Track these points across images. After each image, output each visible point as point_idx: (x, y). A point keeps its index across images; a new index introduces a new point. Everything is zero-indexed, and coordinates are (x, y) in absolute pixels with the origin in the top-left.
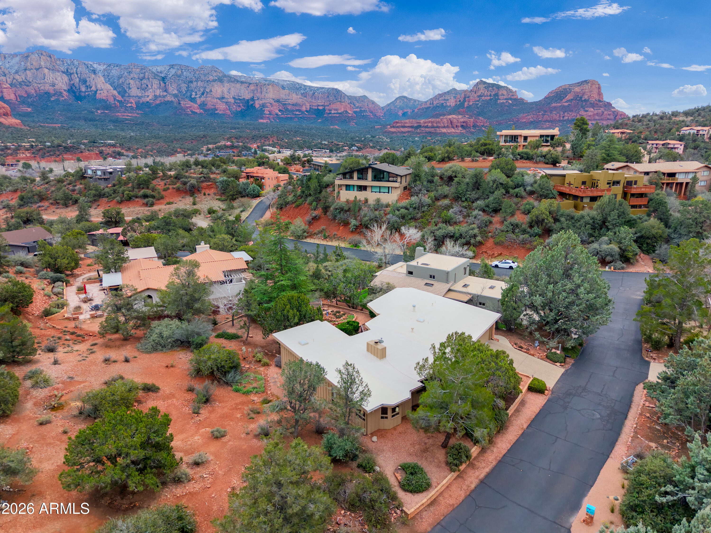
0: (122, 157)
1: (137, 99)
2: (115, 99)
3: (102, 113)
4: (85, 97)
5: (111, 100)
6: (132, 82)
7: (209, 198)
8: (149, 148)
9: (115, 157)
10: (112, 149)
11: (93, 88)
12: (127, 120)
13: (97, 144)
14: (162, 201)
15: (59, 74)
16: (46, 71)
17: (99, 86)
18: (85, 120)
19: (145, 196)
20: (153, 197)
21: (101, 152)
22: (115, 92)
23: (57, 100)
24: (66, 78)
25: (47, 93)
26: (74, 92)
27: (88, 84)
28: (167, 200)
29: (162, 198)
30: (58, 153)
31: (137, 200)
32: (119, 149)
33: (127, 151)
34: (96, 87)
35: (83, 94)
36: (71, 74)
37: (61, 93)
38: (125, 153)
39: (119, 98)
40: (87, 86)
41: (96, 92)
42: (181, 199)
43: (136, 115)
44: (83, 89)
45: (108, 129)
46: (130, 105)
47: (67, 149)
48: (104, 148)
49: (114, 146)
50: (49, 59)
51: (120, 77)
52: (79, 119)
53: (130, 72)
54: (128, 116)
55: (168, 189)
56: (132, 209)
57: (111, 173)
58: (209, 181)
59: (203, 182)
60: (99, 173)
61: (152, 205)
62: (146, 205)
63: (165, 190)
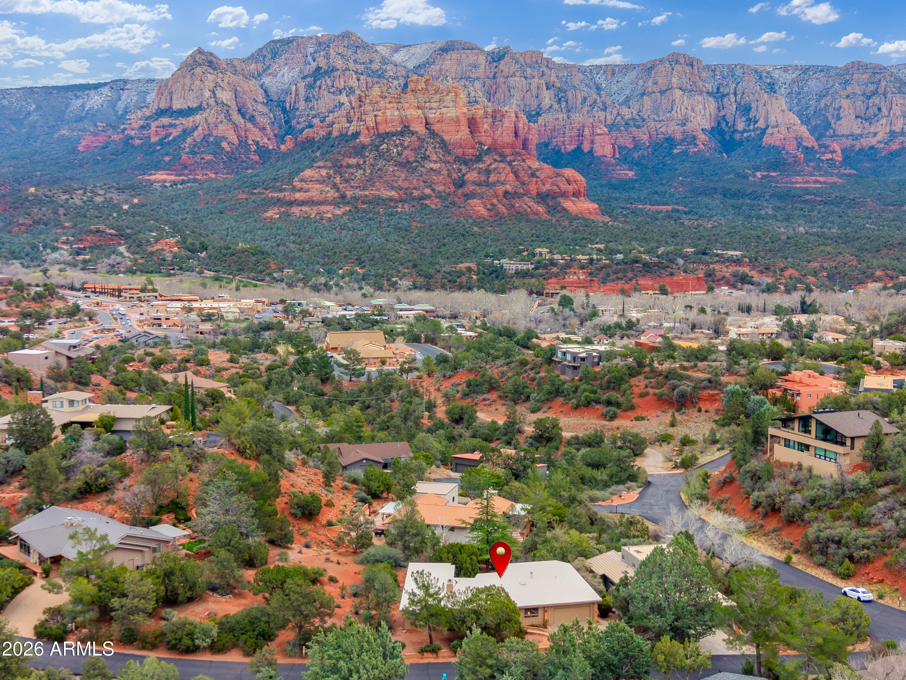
0: (746, 286)
1: (849, 142)
2: (799, 145)
3: (763, 177)
4: (741, 143)
5: (792, 148)
6: (845, 103)
7: (703, 416)
8: (815, 265)
9: (733, 286)
10: (733, 269)
11: (761, 124)
12: (808, 192)
13: (706, 258)
14: (629, 413)
15: (698, 98)
16: (678, 93)
17: (772, 119)
18: (726, 194)
19: (609, 403)
20: (618, 405)
21: (710, 275)
22: (804, 131)
23: (685, 153)
24: (712, 105)
25: (670, 140)
26: (722, 133)
27: (752, 115)
28: (639, 413)
29: (632, 408)
30: (630, 275)
31: (598, 406)
32: (747, 270)
33: (761, 272)
34: (767, 120)
35: (737, 137)
36: (724, 96)
37: (694, 138)
38: (756, 277)
39: (811, 142)
40: (749, 120)
41: (764, 131)
42: (659, 413)
43: (835, 179)
44: (741, 126)
45: (758, 217)
46: (829, 156)
47: (648, 268)
48: (717, 267)
49: (737, 262)
50: (688, 69)
51: (821, 96)
52: (711, 192)
53: (846, 83)
54: (816, 182)
55: (647, 394)
56: (585, 421)
57: (583, 359)
58: (715, 388)
59: (705, 388)
60: (569, 357)
61: (613, 418)
62: (604, 416)
63: (642, 396)
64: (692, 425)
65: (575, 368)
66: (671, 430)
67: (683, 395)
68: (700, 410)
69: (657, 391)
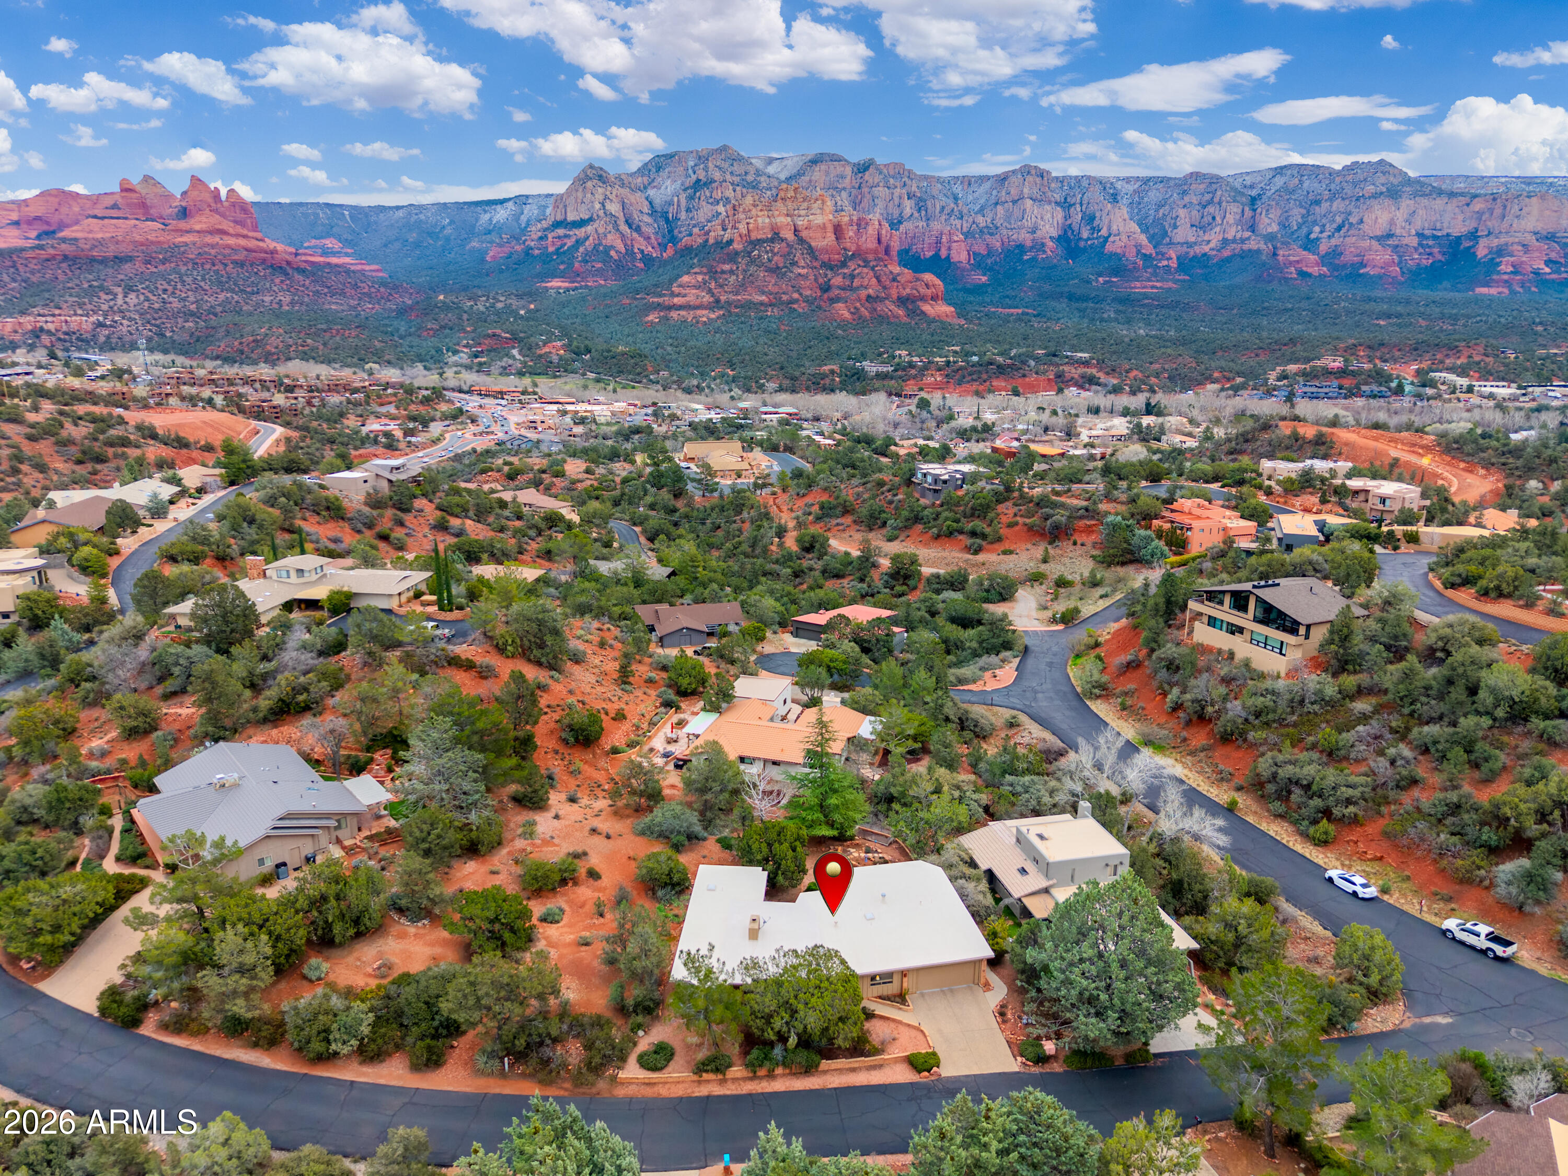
0: (1094, 387)
1: (1183, 249)
2: (1138, 252)
3: (1106, 282)
4: (1084, 250)
5: (1131, 255)
7: (1079, 550)
8: (1156, 366)
9: (1081, 387)
10: (1081, 370)
11: (1104, 232)
12: (1146, 296)
13: (1056, 359)
14: (996, 546)
15: (1048, 207)
16: (1029, 203)
17: (1114, 228)
18: (1071, 297)
19: (973, 534)
20: (984, 536)
21: (1059, 376)
22: (1143, 239)
23: (1034, 259)
24: (1059, 214)
25: (1021, 247)
26: (1068, 241)
27: (1096, 223)
28: (1006, 545)
29: (999, 540)
30: (984, 376)
31: (961, 537)
32: (1094, 371)
33: (1108, 374)
34: (1109, 228)
35: (1082, 244)
36: (1071, 205)
37: (1043, 245)
38: (1103, 378)
39: (1149, 250)
40: (1093, 229)
41: (1106, 239)
42: (1029, 546)
43: (1170, 284)
44: (1085, 234)
45: (1102, 320)
46: (1165, 263)
47: (1001, 370)
48: (1066, 368)
49: (1086, 363)
50: (1038, 180)
51: (1160, 206)
52: (1058, 296)
54: (1153, 287)
55: (1017, 524)
56: (946, 554)
57: (945, 482)
58: (1093, 518)
59: (1081, 518)
60: (929, 479)
61: (976, 552)
62: (968, 549)
63: (1010, 525)
64: (1067, 561)
65: (936, 491)
66: (1043, 567)
67: (1057, 527)
68: (1075, 544)
69: (1028, 521)
